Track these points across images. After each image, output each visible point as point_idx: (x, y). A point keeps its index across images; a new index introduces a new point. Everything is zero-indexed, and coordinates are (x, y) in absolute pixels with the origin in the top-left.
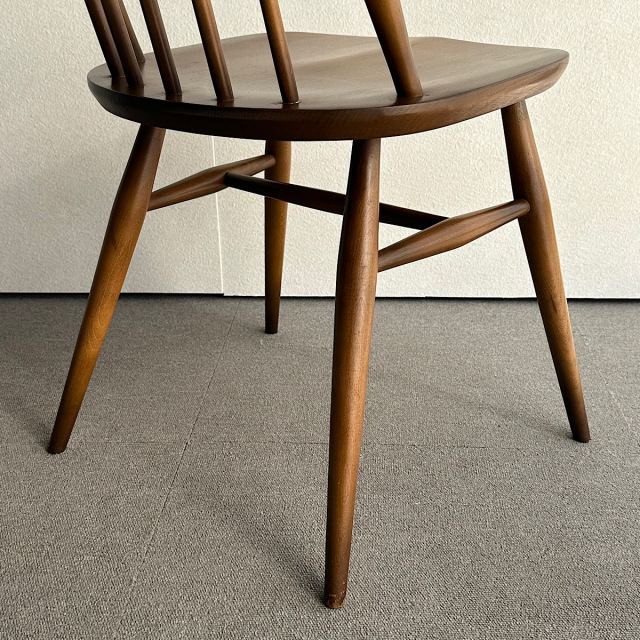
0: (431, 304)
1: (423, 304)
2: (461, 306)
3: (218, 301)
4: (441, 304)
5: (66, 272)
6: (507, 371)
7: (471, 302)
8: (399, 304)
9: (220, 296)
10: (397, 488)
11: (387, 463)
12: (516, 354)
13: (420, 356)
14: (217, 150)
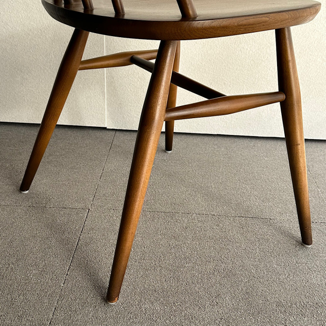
1: (215, 138)
2: (236, 140)
3: (104, 132)
5: (19, 111)
6: (262, 176)
9: (105, 129)
10: (206, 238)
11: (199, 224)
12: (267, 167)
13: (216, 166)
14: (106, 47)
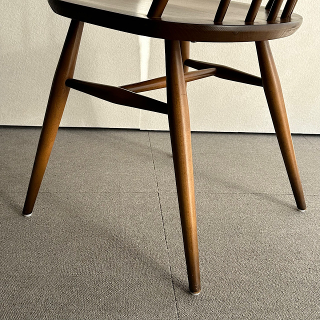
0: (241, 136)
1: (237, 136)
3: (137, 133)
4: (246, 136)
7: (259, 135)
8: (226, 135)
9: (138, 130)
11: (258, 201)
13: (249, 157)
